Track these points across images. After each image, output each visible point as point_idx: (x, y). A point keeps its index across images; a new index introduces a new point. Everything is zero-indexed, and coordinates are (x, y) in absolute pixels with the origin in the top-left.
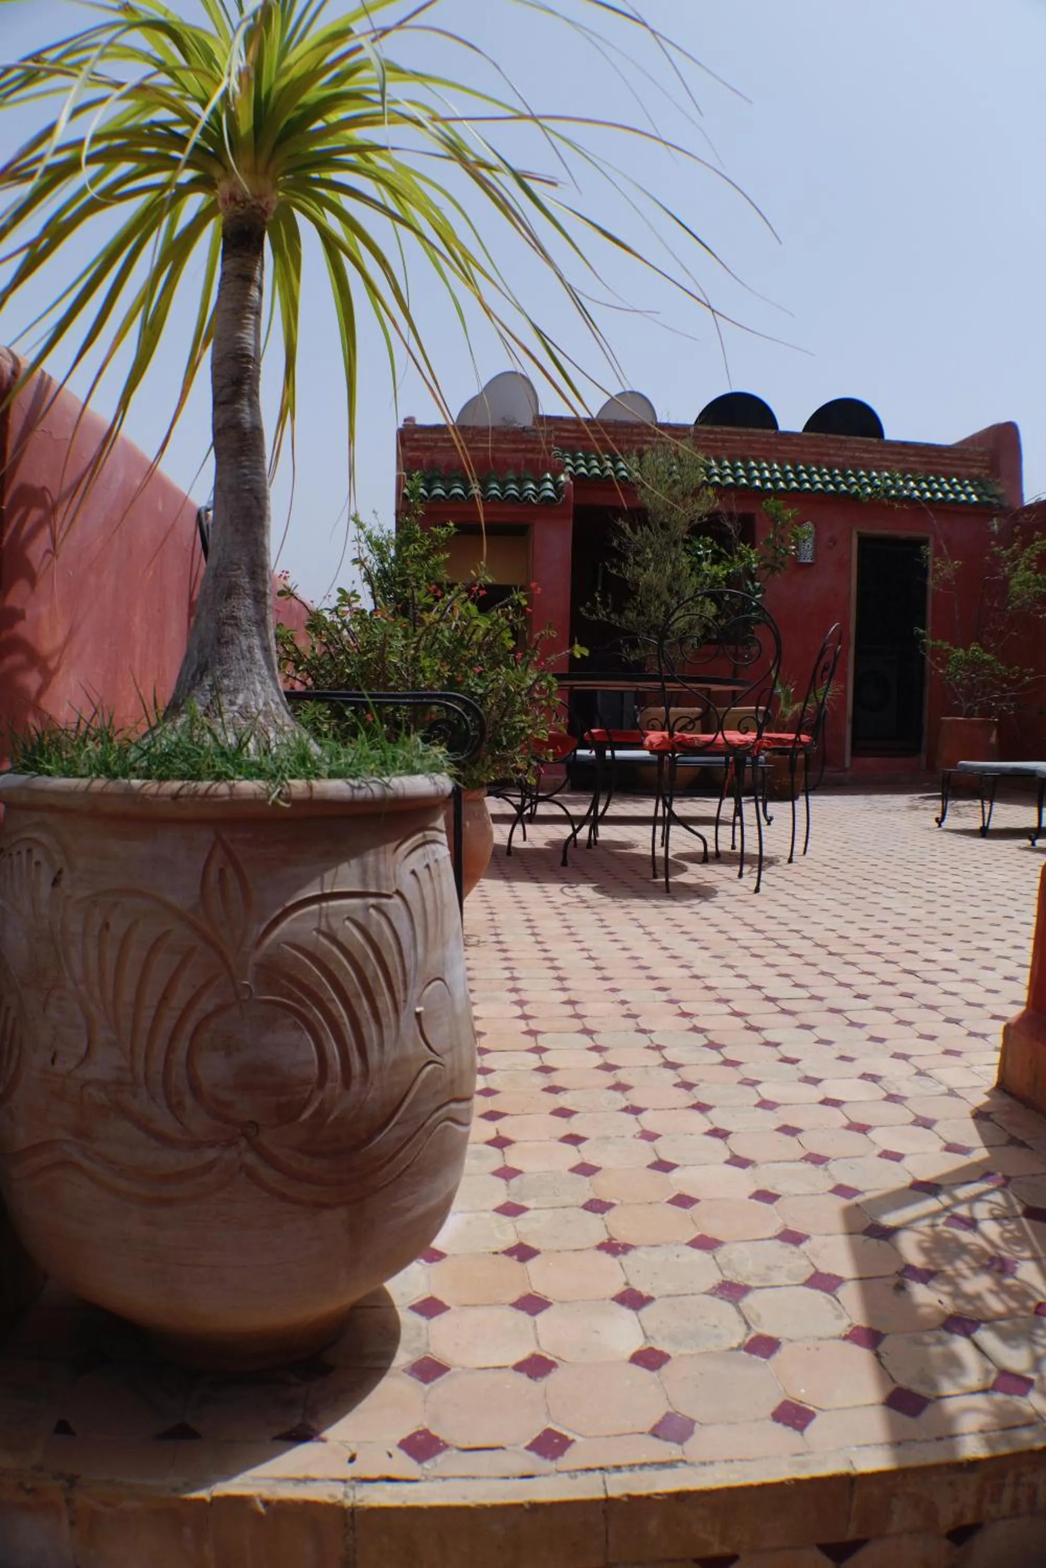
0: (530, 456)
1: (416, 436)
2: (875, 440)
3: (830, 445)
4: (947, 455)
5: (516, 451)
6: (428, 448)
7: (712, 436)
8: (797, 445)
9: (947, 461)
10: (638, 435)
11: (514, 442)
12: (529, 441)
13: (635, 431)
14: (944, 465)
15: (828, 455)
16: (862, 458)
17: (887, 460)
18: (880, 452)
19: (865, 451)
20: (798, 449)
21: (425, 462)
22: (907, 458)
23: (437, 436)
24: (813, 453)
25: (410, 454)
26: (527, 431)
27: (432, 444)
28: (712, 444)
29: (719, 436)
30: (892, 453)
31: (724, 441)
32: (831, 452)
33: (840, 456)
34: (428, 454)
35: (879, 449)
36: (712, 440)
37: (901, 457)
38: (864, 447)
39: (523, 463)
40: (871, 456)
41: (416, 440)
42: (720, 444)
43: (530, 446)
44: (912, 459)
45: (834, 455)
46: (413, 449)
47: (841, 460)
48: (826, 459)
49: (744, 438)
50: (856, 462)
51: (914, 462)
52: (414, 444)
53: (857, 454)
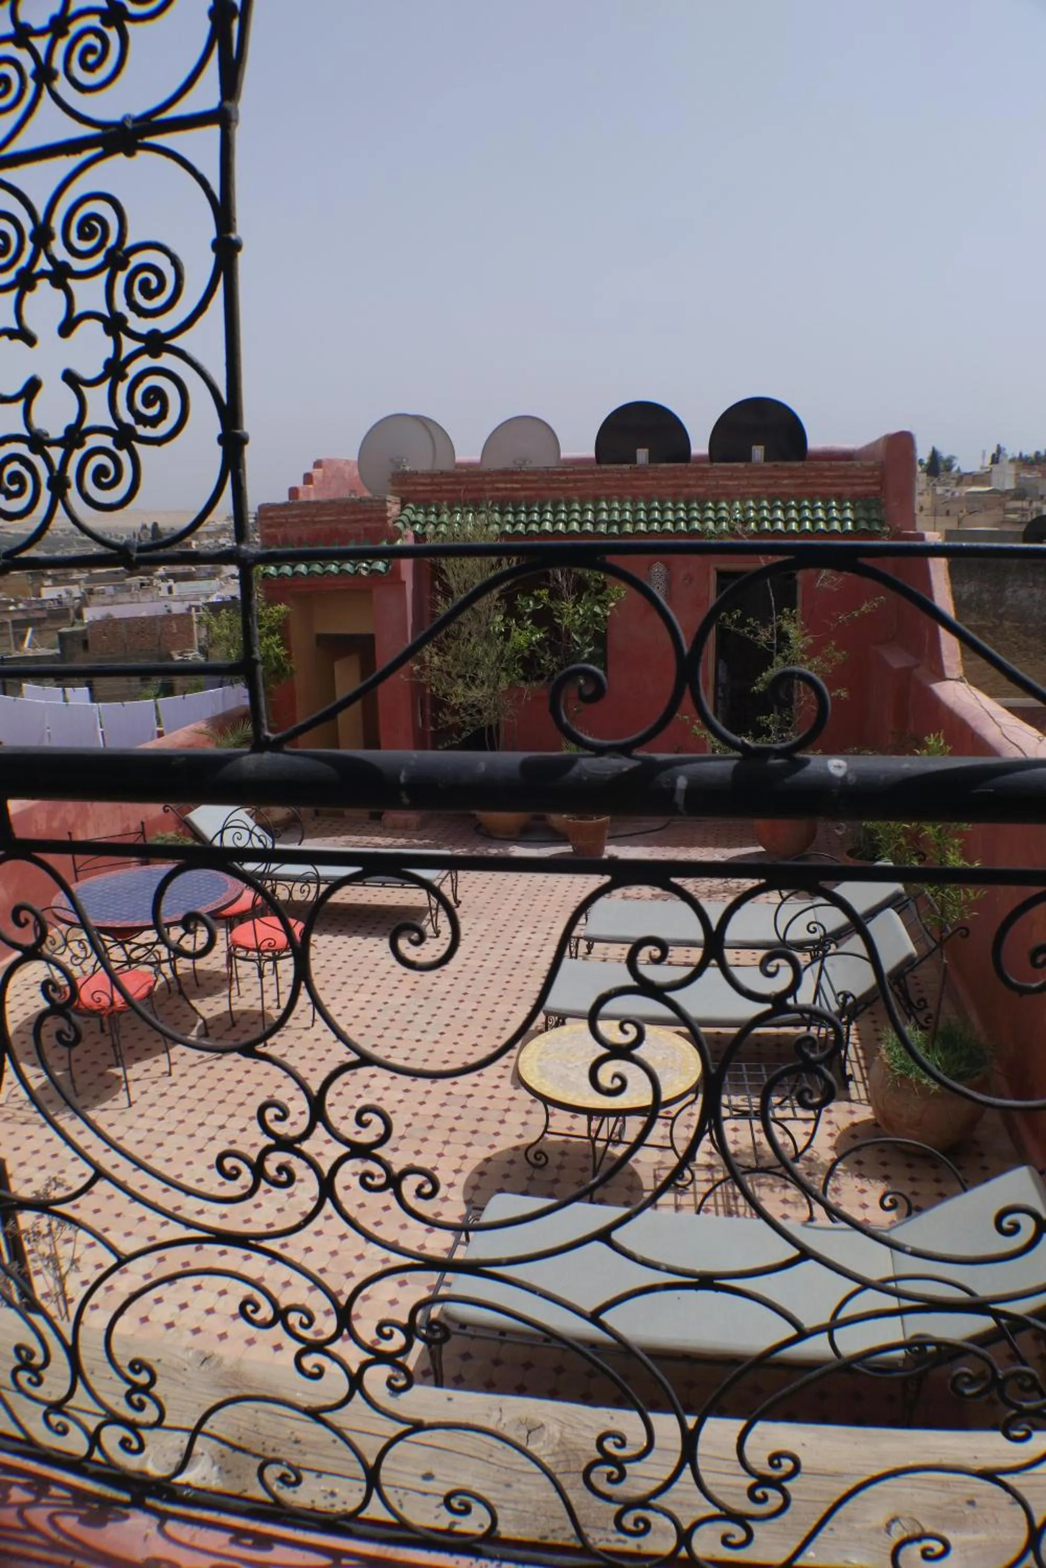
0: (368, 525)
1: (271, 514)
2: (741, 465)
3: (689, 475)
4: (827, 473)
5: (357, 521)
6: (281, 525)
7: (564, 478)
8: (653, 478)
9: (828, 481)
10: (489, 483)
11: (353, 513)
12: (366, 511)
13: (488, 479)
14: (824, 485)
15: (688, 486)
16: (725, 486)
17: (754, 486)
18: (747, 477)
19: (730, 478)
20: (655, 482)
21: (279, 537)
22: (780, 481)
23: (287, 513)
24: (672, 486)
25: (267, 531)
26: (365, 502)
27: (284, 520)
28: (564, 485)
29: (570, 477)
30: (762, 478)
31: (576, 481)
32: (691, 482)
33: (701, 486)
34: (282, 529)
35: (747, 474)
36: (564, 482)
37: (772, 481)
38: (729, 474)
39: (362, 532)
40: (736, 483)
41: (271, 518)
42: (571, 485)
43: (367, 516)
44: (785, 482)
45: (695, 486)
46: (269, 526)
47: (701, 490)
48: (686, 490)
49: (597, 476)
50: (720, 491)
51: (786, 485)
52: (268, 522)
53: (721, 482)
